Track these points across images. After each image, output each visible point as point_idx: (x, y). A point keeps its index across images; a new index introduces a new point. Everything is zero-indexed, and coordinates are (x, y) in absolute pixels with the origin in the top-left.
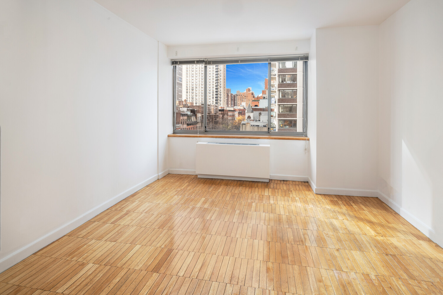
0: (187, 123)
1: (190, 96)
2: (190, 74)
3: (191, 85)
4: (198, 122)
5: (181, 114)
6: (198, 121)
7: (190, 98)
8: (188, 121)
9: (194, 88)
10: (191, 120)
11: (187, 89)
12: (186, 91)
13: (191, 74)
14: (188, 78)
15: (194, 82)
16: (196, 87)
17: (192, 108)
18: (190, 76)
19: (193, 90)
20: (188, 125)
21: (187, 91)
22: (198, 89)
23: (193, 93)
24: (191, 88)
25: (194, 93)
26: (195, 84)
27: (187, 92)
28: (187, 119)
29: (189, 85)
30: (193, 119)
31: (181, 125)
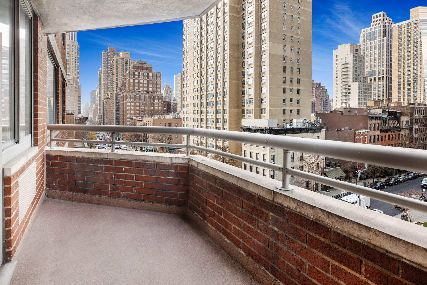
0: (380, 128)
1: (404, 93)
2: (404, 63)
3: (406, 78)
4: (402, 129)
5: (369, 117)
6: (401, 127)
7: (404, 96)
8: (381, 126)
9: (412, 82)
10: (389, 125)
11: (400, 85)
12: (397, 86)
13: (406, 63)
14: (402, 70)
15: (412, 74)
16: (415, 81)
17: (394, 109)
18: (404, 67)
19: (409, 84)
20: (381, 131)
21: (400, 87)
22: (418, 83)
23: (409, 89)
24: (406, 82)
25: (412, 89)
26: (414, 77)
27: (400, 89)
28: (381, 123)
29: (402, 79)
30: (393, 123)
31: (369, 131)
